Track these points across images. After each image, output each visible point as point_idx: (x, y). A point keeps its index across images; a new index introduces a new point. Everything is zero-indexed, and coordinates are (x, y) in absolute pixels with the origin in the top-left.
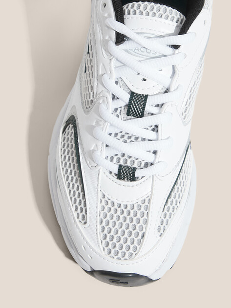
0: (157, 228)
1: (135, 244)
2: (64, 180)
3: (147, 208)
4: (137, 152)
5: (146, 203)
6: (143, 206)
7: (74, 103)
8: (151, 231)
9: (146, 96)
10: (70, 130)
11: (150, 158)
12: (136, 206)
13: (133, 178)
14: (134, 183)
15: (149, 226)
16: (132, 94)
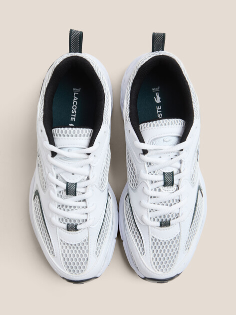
0: (94, 253)
1: (84, 265)
2: (39, 230)
3: (87, 243)
4: (74, 215)
5: (87, 241)
6: (85, 243)
7: (36, 184)
8: (91, 256)
9: (76, 184)
10: (37, 199)
11: (85, 217)
12: (81, 244)
13: (76, 230)
14: (77, 232)
15: (90, 253)
16: (67, 183)
